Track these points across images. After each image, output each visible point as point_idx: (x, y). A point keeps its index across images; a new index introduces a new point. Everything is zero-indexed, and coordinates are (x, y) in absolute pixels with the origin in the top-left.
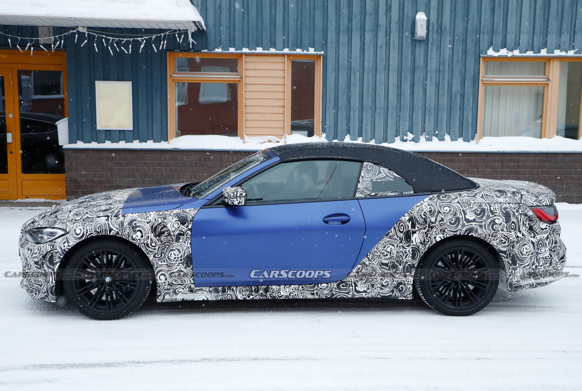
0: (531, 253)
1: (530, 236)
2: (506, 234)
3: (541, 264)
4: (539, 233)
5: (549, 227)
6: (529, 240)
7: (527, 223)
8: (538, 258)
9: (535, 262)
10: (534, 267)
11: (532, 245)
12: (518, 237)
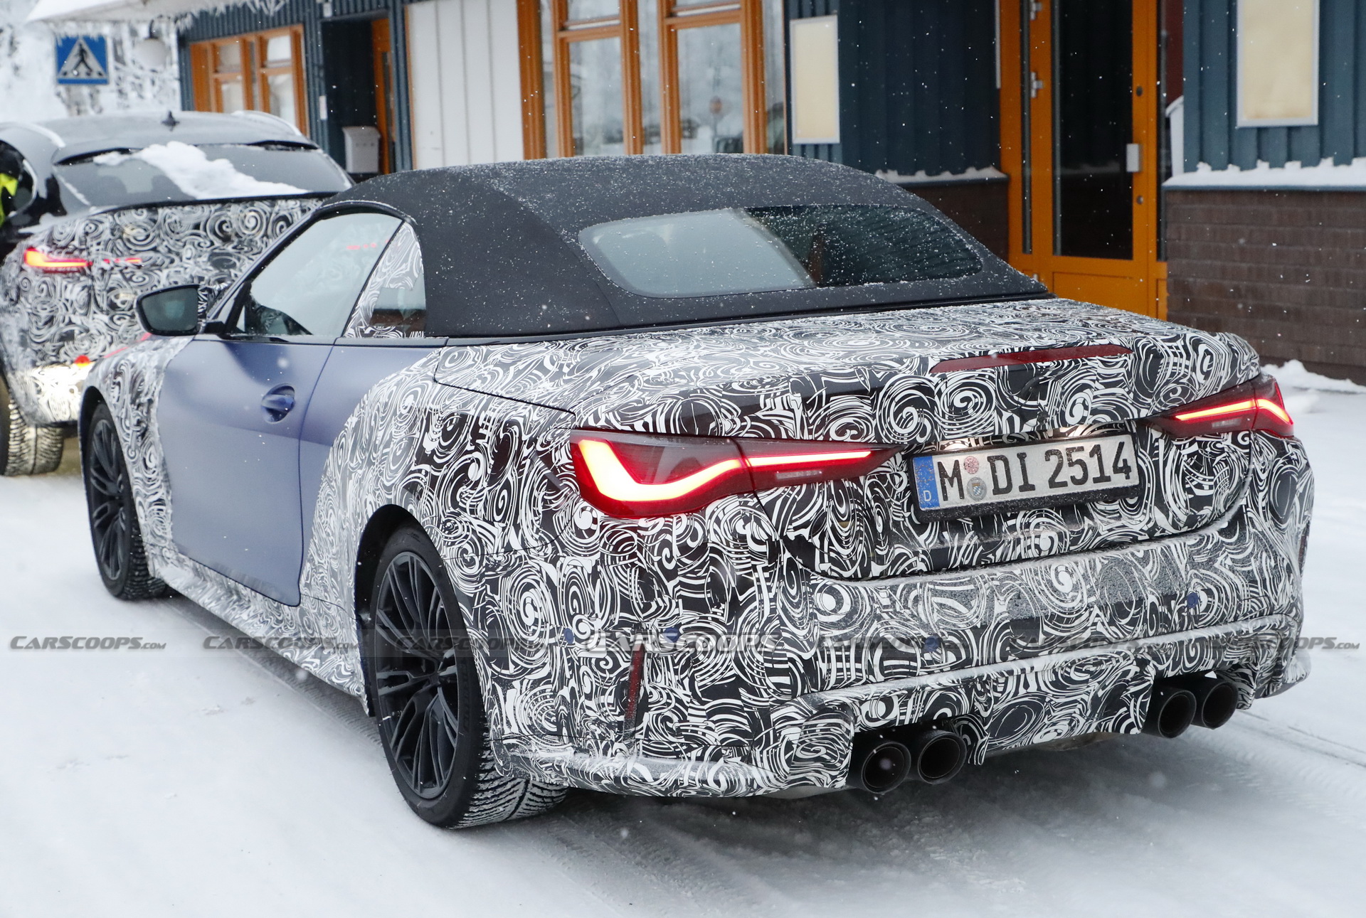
0: (549, 628)
1: (541, 553)
2: (478, 529)
3: (587, 690)
4: (570, 548)
5: (602, 527)
6: (540, 572)
7: (542, 494)
8: (574, 657)
9: (568, 674)
10: (565, 692)
11: (548, 596)
12: (508, 549)
